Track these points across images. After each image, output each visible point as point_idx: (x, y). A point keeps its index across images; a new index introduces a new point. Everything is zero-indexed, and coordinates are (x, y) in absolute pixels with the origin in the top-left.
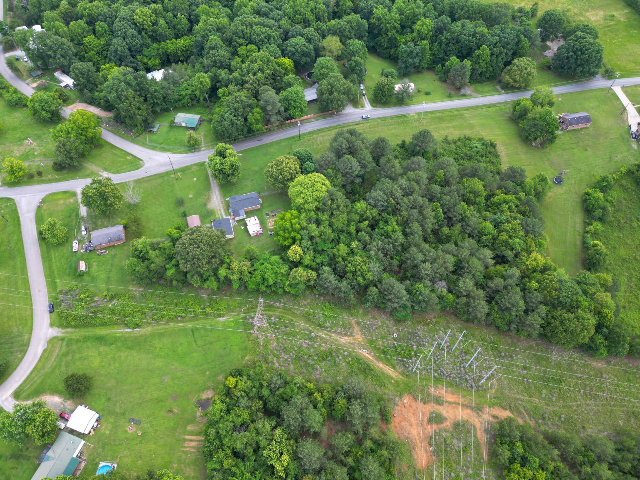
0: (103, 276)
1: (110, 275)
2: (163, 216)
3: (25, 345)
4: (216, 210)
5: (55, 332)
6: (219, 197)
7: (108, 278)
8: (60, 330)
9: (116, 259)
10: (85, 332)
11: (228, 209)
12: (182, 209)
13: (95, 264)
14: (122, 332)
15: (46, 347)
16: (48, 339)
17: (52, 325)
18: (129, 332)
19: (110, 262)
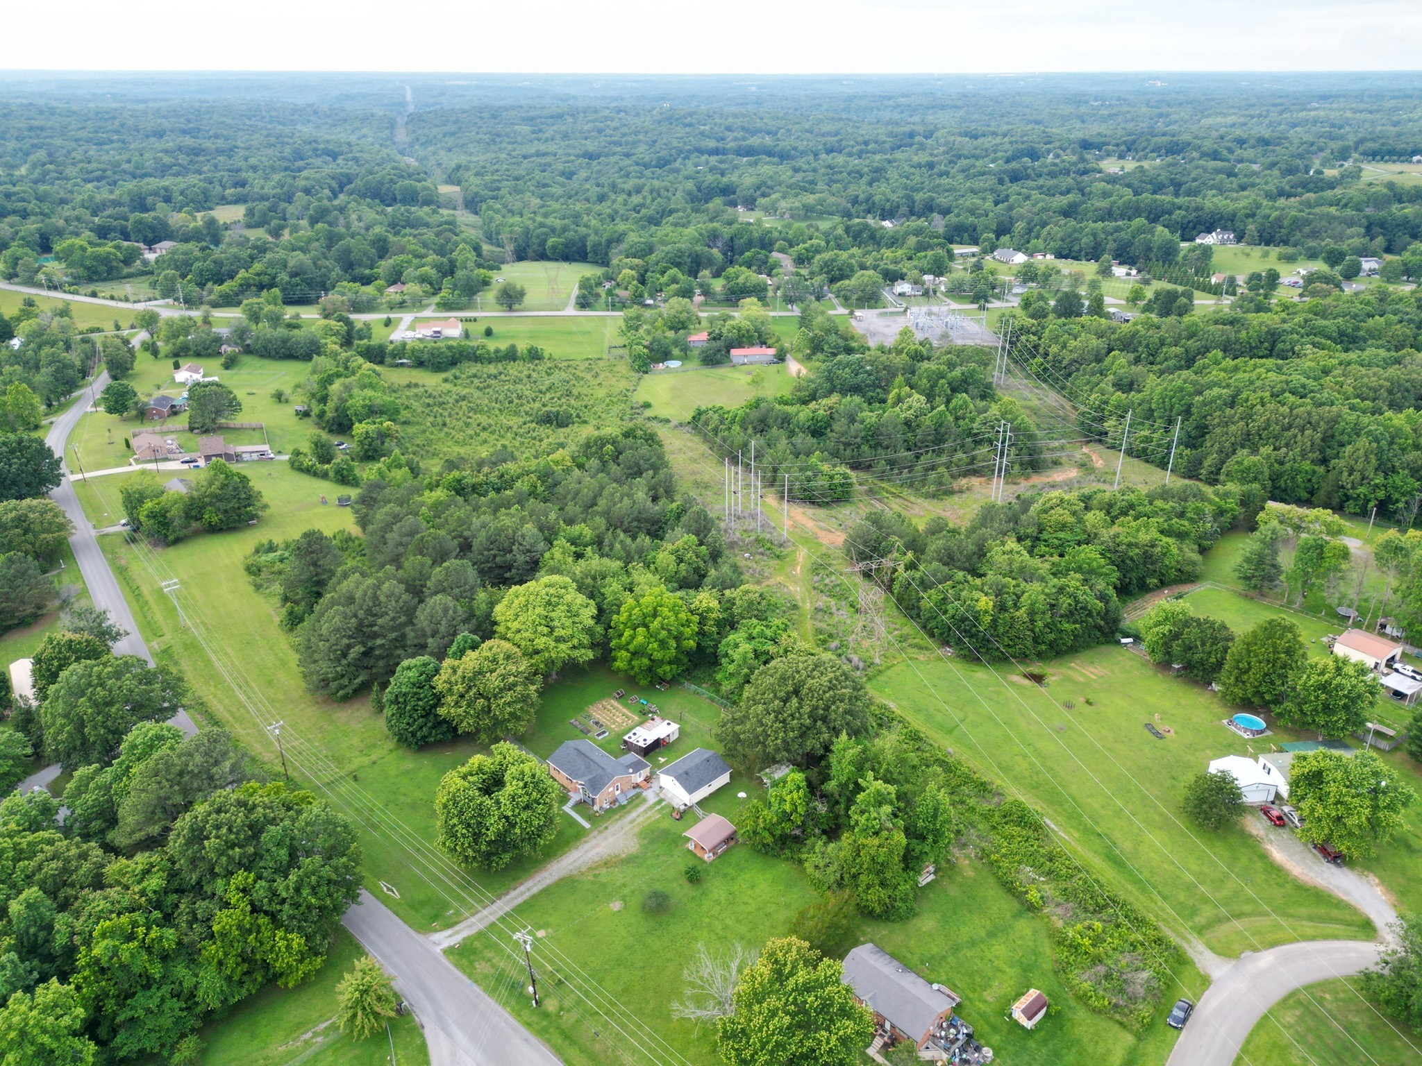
0: (999, 950)
1: (983, 934)
2: (726, 927)
3: (1300, 1003)
4: (636, 830)
5: (1204, 958)
6: (587, 846)
7: (991, 935)
8: (1191, 953)
9: (935, 950)
10: (1137, 899)
11: (622, 807)
12: (680, 890)
13: (989, 996)
14: (1067, 833)
15: (1248, 953)
16: (1233, 962)
17: (1206, 981)
18: (1052, 820)
19: (951, 959)
